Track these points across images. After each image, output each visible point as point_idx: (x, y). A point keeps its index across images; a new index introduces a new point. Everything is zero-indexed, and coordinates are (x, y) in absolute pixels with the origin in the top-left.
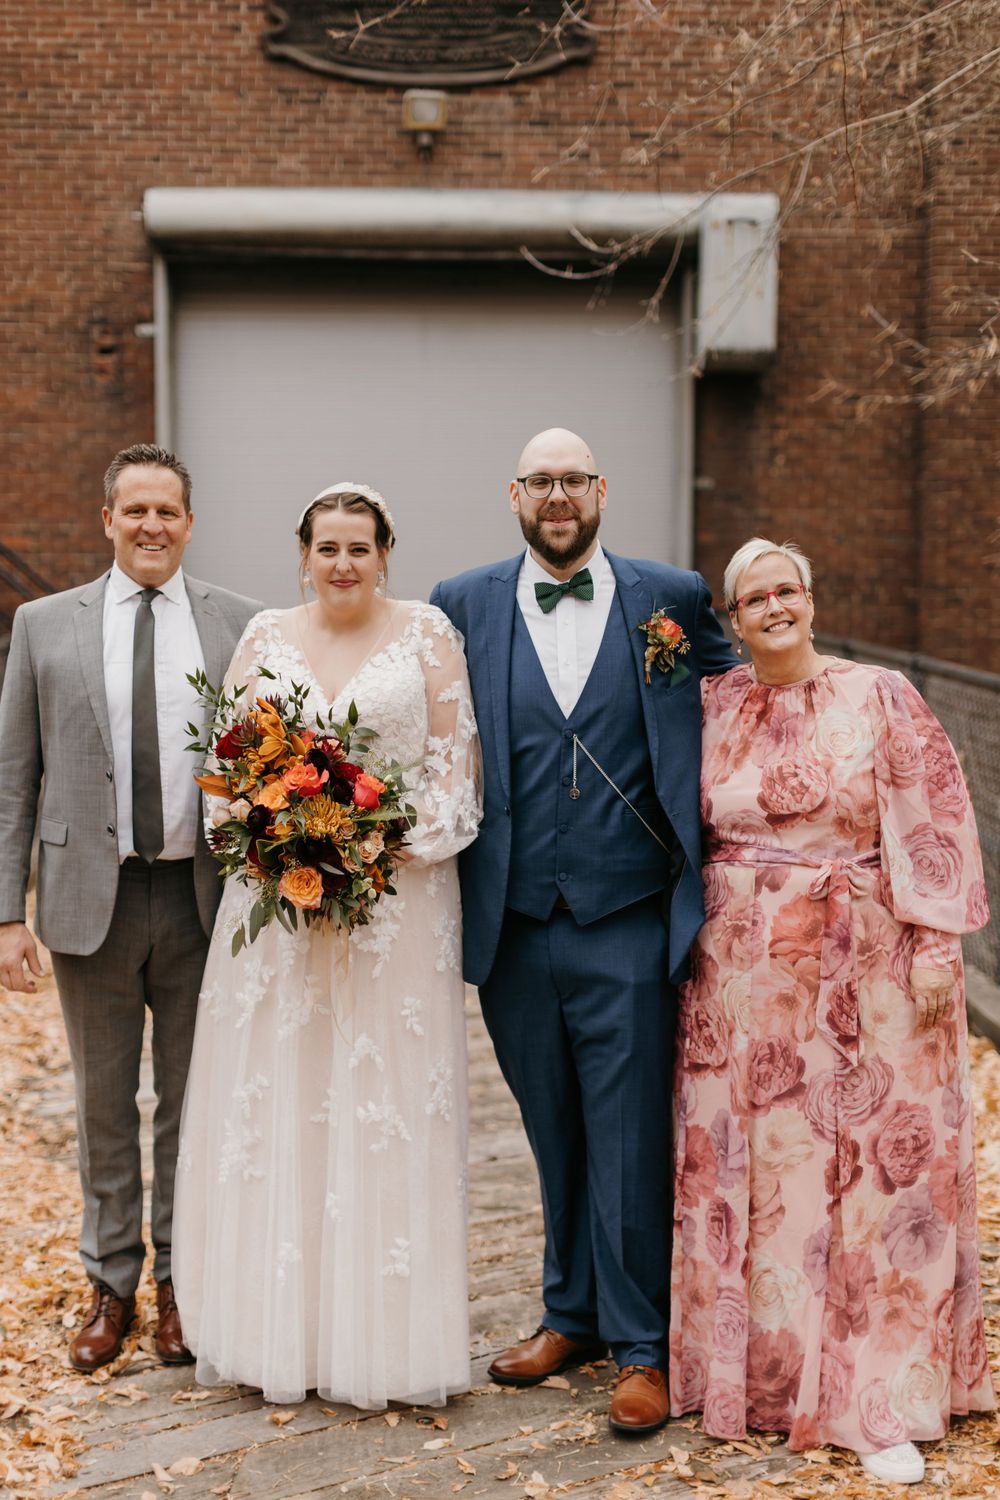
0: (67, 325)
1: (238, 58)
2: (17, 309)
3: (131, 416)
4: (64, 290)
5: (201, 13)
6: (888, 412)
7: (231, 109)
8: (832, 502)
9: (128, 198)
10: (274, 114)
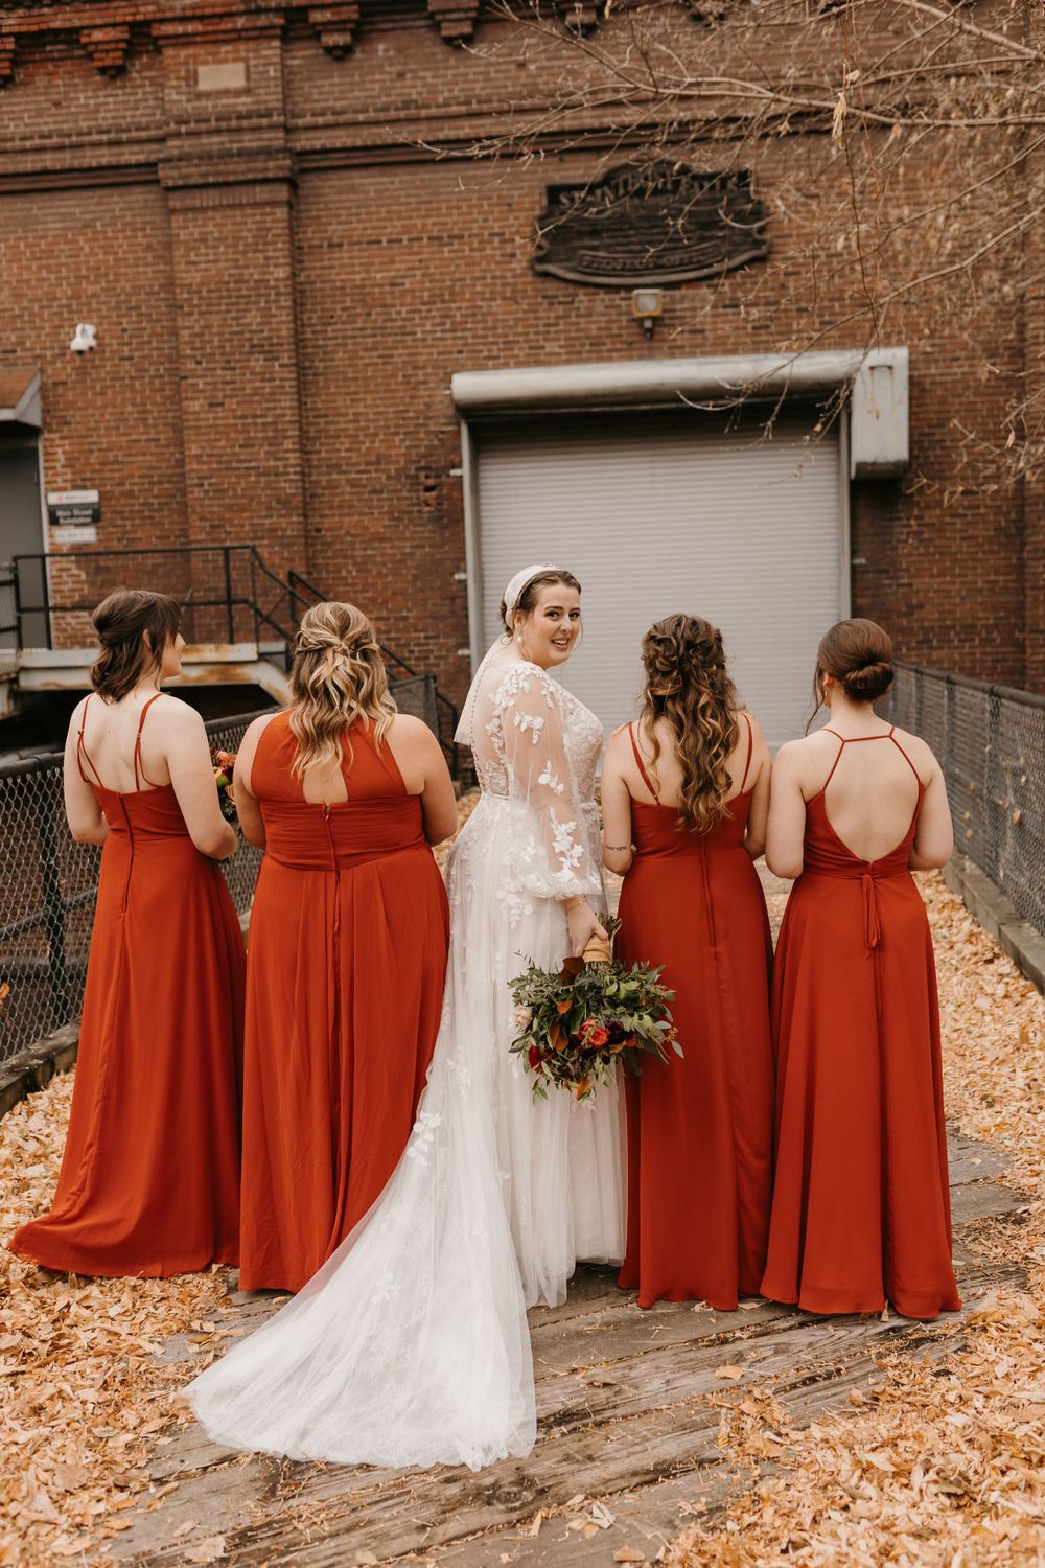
0: (402, 472)
1: (514, 276)
2: (367, 464)
3: (448, 533)
4: (399, 448)
5: (488, 246)
6: (998, 503)
7: (511, 313)
8: (957, 571)
9: (442, 381)
10: (541, 314)
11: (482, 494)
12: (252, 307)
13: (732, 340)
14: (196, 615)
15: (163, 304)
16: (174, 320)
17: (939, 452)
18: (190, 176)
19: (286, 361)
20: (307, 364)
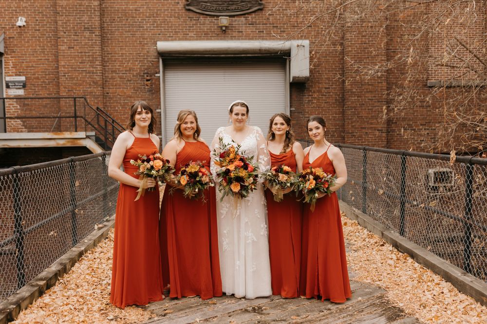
0: (138, 74)
2: (126, 71)
3: (154, 96)
4: (138, 66)
6: (336, 91)
7: (177, 22)
8: (324, 113)
9: (153, 44)
10: (188, 23)
11: (166, 83)
12: (85, 15)
13: (251, 35)
14: (62, 122)
15: (52, 12)
16: (56, 18)
17: (318, 75)
19: (97, 34)
20: (105, 35)
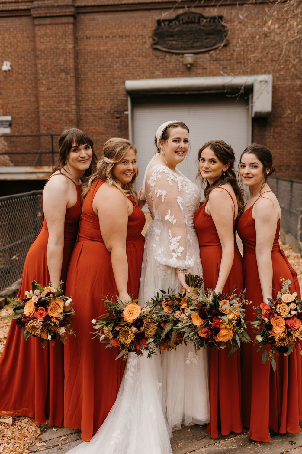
0: (109, 112)
1: (146, 49)
2: (98, 109)
3: (123, 132)
4: (108, 105)
5: (138, 39)
6: (299, 126)
7: (145, 61)
8: (285, 147)
9: (122, 83)
10: (154, 62)
11: (135, 120)
12: (61, 57)
13: (215, 72)
14: (42, 157)
15: (32, 56)
16: (36, 61)
17: (280, 109)
18: (41, 13)
19: (72, 75)
20: (79, 76)
